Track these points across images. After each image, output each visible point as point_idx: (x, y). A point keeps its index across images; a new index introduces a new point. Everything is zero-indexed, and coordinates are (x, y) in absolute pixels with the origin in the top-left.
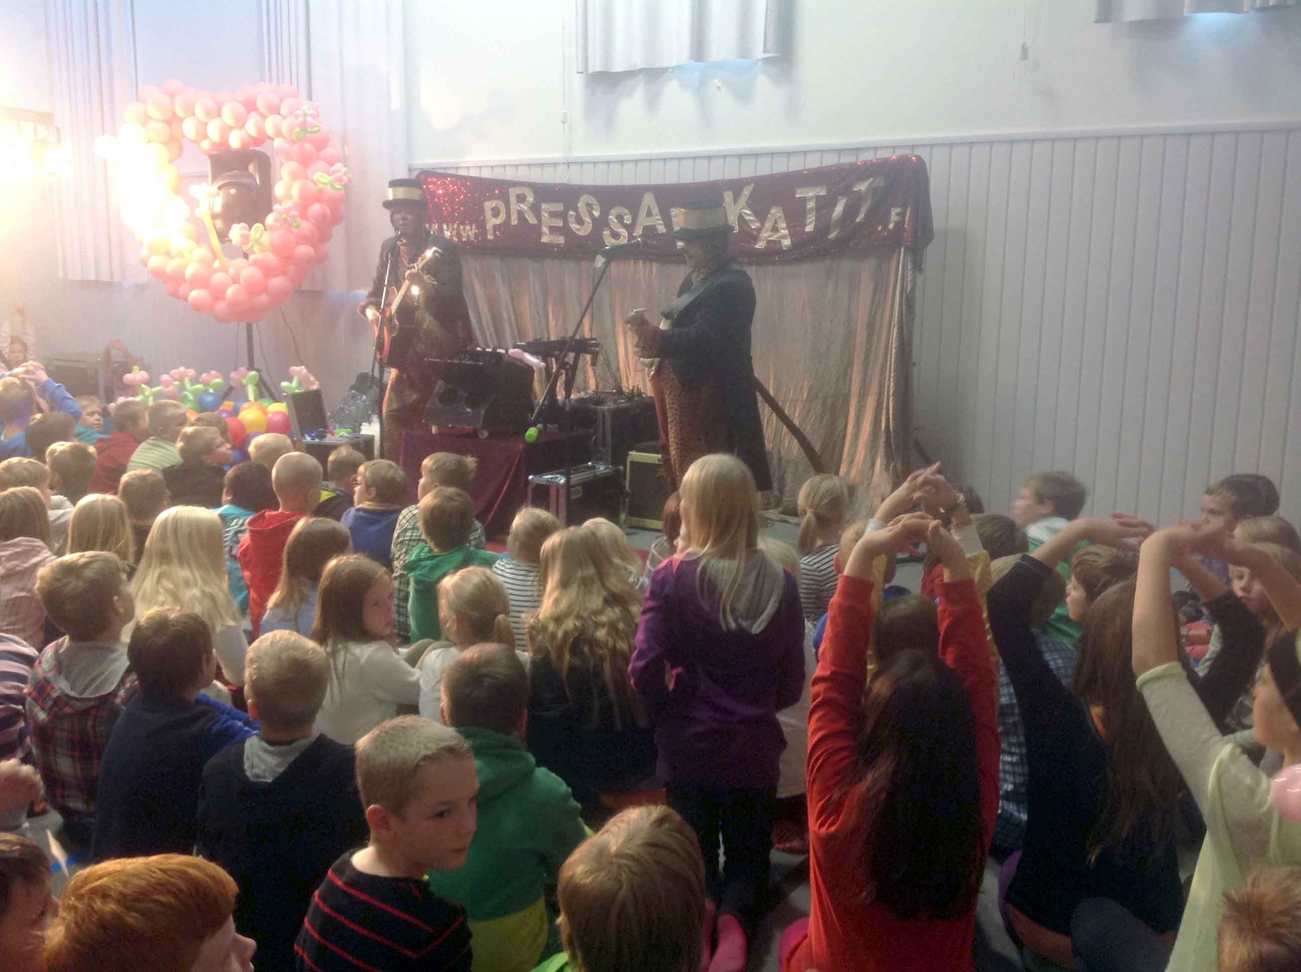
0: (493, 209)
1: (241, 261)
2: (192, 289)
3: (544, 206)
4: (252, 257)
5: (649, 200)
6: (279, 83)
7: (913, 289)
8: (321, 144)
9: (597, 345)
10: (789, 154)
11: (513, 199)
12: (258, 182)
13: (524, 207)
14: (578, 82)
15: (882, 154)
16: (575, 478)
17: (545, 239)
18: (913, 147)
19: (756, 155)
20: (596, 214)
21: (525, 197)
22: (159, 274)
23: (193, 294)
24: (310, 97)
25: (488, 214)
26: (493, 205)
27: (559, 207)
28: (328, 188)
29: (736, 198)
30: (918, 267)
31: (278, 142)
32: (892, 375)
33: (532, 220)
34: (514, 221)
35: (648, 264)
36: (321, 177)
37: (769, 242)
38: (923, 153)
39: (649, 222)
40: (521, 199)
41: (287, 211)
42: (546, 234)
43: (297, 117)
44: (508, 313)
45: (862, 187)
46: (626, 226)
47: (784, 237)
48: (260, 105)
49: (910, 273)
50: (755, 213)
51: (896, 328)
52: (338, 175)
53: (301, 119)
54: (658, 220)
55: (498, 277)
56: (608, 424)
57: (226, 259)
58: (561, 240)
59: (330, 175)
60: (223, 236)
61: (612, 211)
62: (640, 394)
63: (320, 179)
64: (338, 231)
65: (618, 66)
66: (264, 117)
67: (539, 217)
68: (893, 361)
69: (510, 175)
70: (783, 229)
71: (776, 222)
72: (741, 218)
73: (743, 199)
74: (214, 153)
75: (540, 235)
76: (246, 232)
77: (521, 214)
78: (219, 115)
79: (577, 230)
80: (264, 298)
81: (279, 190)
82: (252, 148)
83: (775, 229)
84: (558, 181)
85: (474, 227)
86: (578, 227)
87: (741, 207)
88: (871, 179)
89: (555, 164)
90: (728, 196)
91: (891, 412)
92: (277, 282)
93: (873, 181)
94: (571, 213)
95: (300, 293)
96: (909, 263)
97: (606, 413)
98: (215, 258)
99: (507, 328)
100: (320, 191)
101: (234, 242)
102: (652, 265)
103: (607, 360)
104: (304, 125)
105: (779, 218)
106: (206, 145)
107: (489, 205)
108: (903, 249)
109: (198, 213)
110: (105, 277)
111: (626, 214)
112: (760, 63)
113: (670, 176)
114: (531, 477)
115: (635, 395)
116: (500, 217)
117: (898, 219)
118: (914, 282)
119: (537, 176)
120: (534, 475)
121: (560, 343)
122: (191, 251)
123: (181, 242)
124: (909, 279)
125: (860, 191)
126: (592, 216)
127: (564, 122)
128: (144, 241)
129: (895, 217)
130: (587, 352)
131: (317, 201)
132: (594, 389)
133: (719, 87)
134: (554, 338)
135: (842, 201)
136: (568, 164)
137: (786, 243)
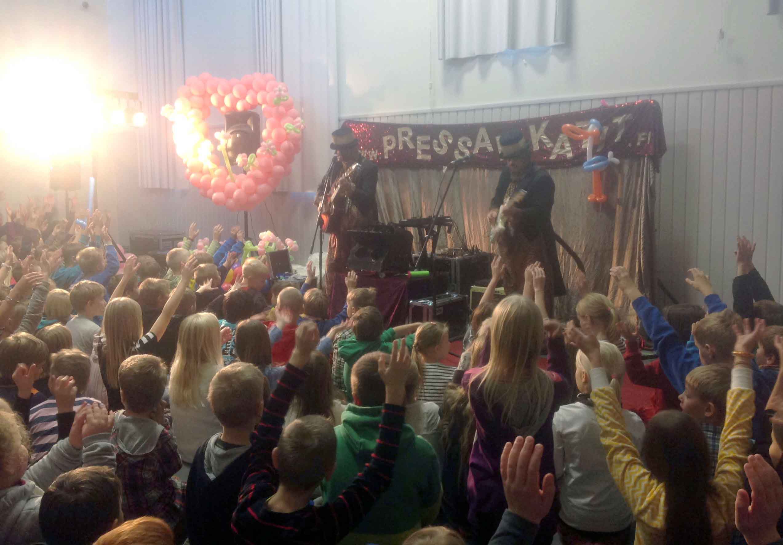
0: (388, 141)
1: (242, 176)
2: (214, 192)
3: (418, 138)
4: (248, 173)
5: (482, 132)
6: (264, 72)
7: (654, 182)
8: (289, 107)
9: (451, 221)
10: (570, 102)
11: (400, 135)
12: (253, 130)
13: (406, 139)
14: (439, 66)
15: (630, 100)
16: (439, 302)
17: (419, 157)
18: (650, 95)
19: (549, 104)
20: (450, 141)
21: (407, 132)
22: (196, 184)
23: (215, 195)
24: (282, 80)
25: (385, 143)
26: (388, 139)
27: (428, 138)
28: (293, 132)
29: (537, 130)
30: (657, 169)
31: (263, 106)
32: (642, 237)
33: (411, 146)
34: (401, 147)
35: (482, 171)
36: (288, 125)
37: (558, 155)
38: (658, 99)
39: (483, 145)
40: (405, 134)
41: (269, 146)
42: (419, 154)
43: (275, 92)
44: (397, 203)
45: (618, 120)
46: (469, 148)
47: (568, 152)
48: (254, 86)
49: (651, 173)
50: (549, 137)
51: (643, 208)
52: (298, 124)
53: (277, 93)
54: (489, 144)
55: (391, 181)
56: (458, 269)
57: (233, 174)
58: (429, 157)
59: (293, 124)
60: (232, 161)
61: (460, 139)
62: (477, 250)
63: (288, 127)
64: (297, 157)
65: (464, 54)
66: (257, 93)
67: (415, 144)
68: (642, 227)
69: (398, 121)
70: (567, 147)
71: (563, 143)
72: (541, 142)
73: (542, 130)
74: (228, 113)
75: (416, 154)
76: (246, 158)
77: (405, 144)
78: (231, 92)
79: (439, 151)
80: (255, 196)
81: (264, 133)
82: (250, 110)
83: (563, 147)
84: (427, 123)
85: (377, 152)
86: (439, 149)
87: (540, 134)
88: (624, 116)
89: (425, 114)
90: (532, 129)
91: (642, 261)
92: (262, 187)
93: (626, 116)
94: (435, 141)
95: (274, 193)
96: (651, 167)
97: (457, 262)
98: (228, 173)
99: (396, 211)
100: (288, 134)
101: (239, 164)
102: (484, 171)
103: (457, 229)
104: (279, 96)
105: (565, 141)
106: (223, 109)
107: (385, 139)
108: (646, 159)
109: (219, 148)
110: (165, 187)
111: (468, 141)
112: (551, 49)
113: (496, 118)
114: (411, 301)
115: (475, 251)
116: (393, 144)
117: (643, 139)
118: (654, 177)
119: (414, 121)
120: (413, 300)
121: (429, 220)
122: (214, 170)
123: (209, 165)
124: (651, 177)
125: (617, 122)
126: (448, 143)
127: (430, 89)
128: (188, 165)
129: (641, 138)
130: (445, 225)
131: (286, 140)
132: (449, 248)
133: (526, 64)
134: (425, 216)
135: (606, 129)
136: (433, 113)
137: (570, 155)
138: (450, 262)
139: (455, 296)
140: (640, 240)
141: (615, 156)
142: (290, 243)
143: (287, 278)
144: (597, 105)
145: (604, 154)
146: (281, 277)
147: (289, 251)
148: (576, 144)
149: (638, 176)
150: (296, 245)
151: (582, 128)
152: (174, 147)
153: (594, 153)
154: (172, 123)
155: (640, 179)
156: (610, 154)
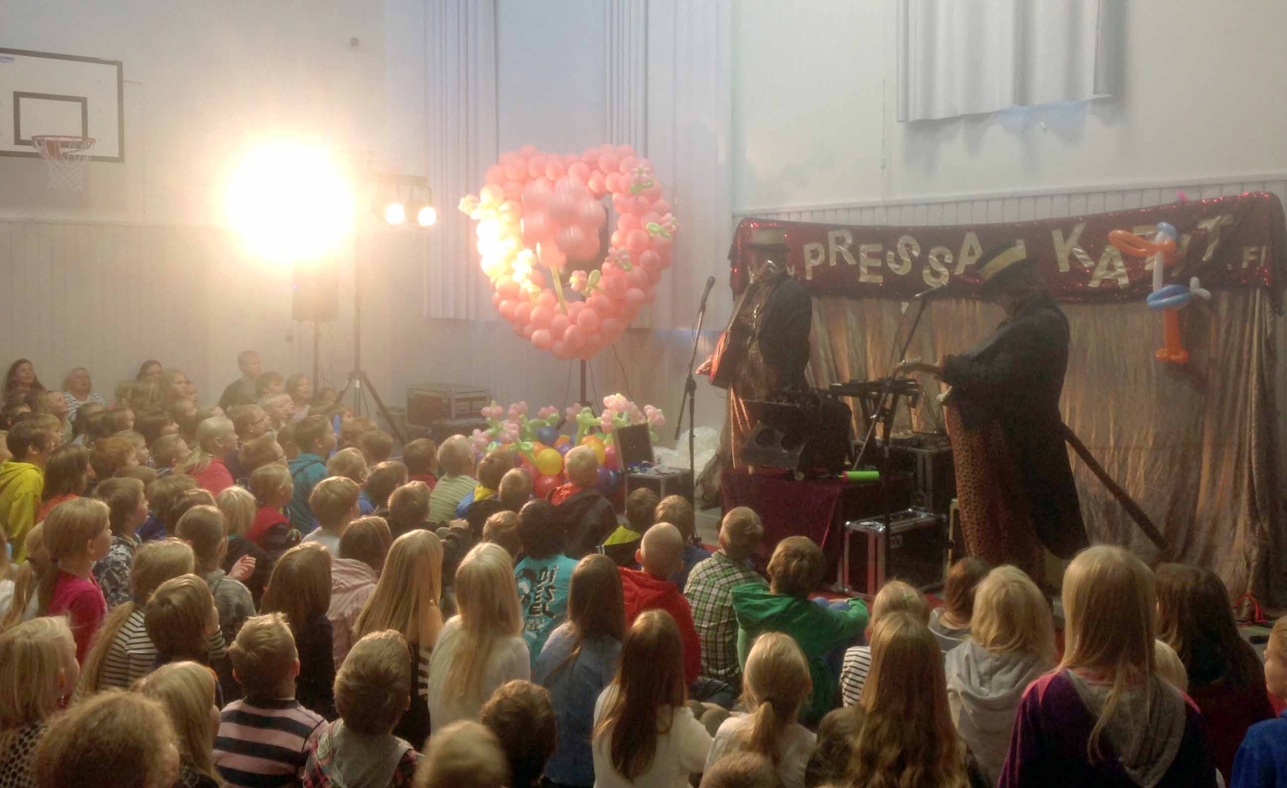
0: (812, 251)
1: (579, 304)
2: (535, 329)
3: (863, 247)
4: (588, 300)
5: (971, 240)
6: (618, 144)
7: (1273, 333)
8: (654, 197)
9: (916, 386)
10: (1122, 192)
11: (832, 243)
13: (843, 248)
14: (898, 130)
15: (1228, 191)
16: (895, 526)
17: (863, 279)
18: (1264, 183)
19: (1087, 194)
20: (916, 253)
21: (844, 239)
22: (506, 316)
23: (536, 334)
24: (646, 156)
25: (808, 255)
26: (812, 247)
27: (878, 248)
28: (659, 236)
29: (1066, 238)
30: (1278, 307)
31: (615, 196)
32: (1253, 426)
33: (850, 260)
34: (833, 262)
35: (970, 301)
36: (651, 225)
37: (1103, 281)
38: (1277, 190)
40: (840, 241)
41: (621, 255)
42: (864, 274)
43: (633, 174)
44: (824, 350)
45: (1208, 225)
46: (947, 266)
47: (1121, 275)
48: (602, 165)
49: (1268, 316)
50: (1088, 252)
51: (1254, 374)
52: (668, 224)
53: (636, 175)
56: (929, 467)
57: (566, 302)
58: (879, 279)
59: (660, 224)
60: (565, 280)
61: (932, 251)
63: (652, 228)
64: (666, 275)
65: (940, 113)
66: (605, 175)
67: (857, 257)
68: (1253, 411)
69: (829, 219)
70: (1121, 268)
71: (1111, 260)
72: (1072, 258)
73: (1074, 238)
75: (858, 274)
76: (585, 279)
77: (839, 255)
79: (897, 269)
80: (597, 336)
81: (615, 237)
83: (1111, 268)
84: (877, 223)
86: (897, 266)
87: (1071, 245)
88: (1218, 218)
89: (874, 208)
90: (1057, 235)
91: (1254, 466)
92: (609, 322)
93: (1220, 220)
94: (890, 253)
95: (629, 330)
96: (1268, 305)
97: (927, 457)
98: (557, 300)
100: (651, 239)
101: (573, 286)
102: (974, 303)
104: (639, 181)
105: (1116, 256)
107: (808, 248)
108: (1258, 291)
110: (463, 316)
111: (947, 254)
112: (1089, 105)
113: (994, 216)
114: (848, 523)
116: (820, 257)
117: (1252, 258)
118: (1274, 324)
119: (855, 220)
120: (852, 520)
121: (879, 385)
122: (536, 294)
123: (528, 287)
124: (1268, 322)
125: (1205, 230)
126: (912, 257)
127: (883, 168)
128: (497, 286)
129: (1248, 257)
130: (908, 394)
131: (649, 248)
132: (915, 430)
133: (1045, 129)
134: (872, 378)
135: (1186, 240)
136: (887, 207)
137: (1124, 281)
138: (914, 455)
139: (923, 516)
140: (1250, 430)
141: (1203, 285)
142: (652, 413)
143: (645, 470)
144: (1169, 199)
145: (1184, 282)
146: (636, 469)
147: (650, 426)
148: (1134, 262)
149: (1244, 322)
150: (662, 416)
151: (1143, 237)
152: (477, 258)
153: (1167, 280)
154: (477, 222)
155: (1248, 325)
156: (1194, 281)
